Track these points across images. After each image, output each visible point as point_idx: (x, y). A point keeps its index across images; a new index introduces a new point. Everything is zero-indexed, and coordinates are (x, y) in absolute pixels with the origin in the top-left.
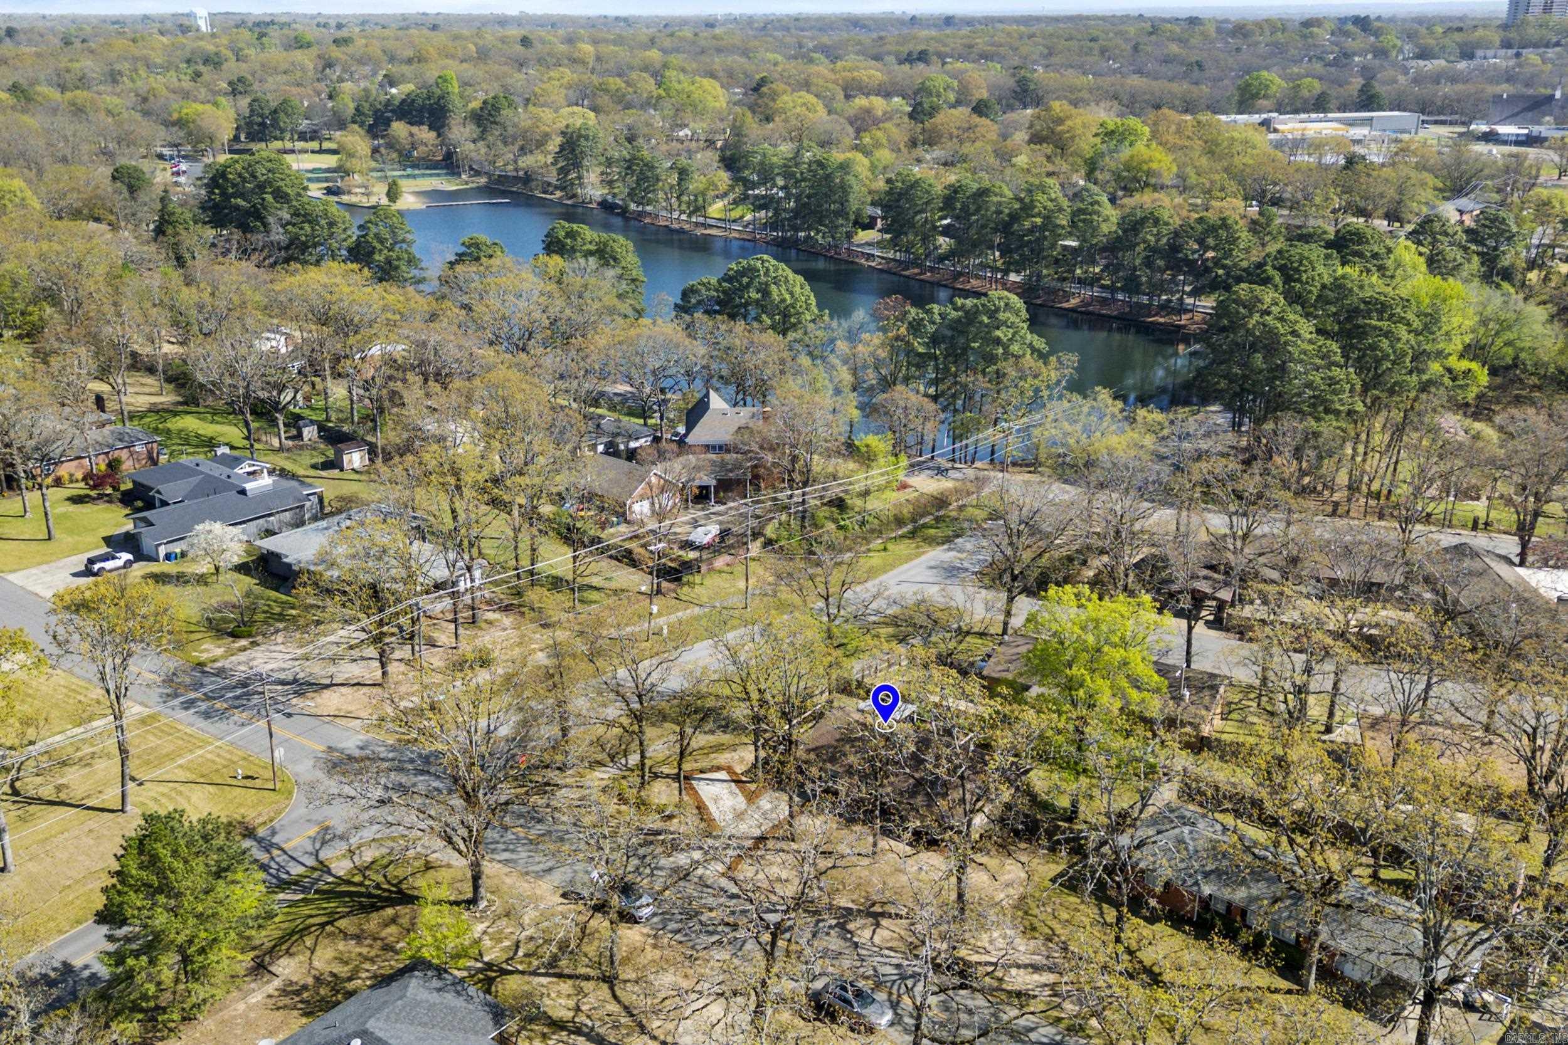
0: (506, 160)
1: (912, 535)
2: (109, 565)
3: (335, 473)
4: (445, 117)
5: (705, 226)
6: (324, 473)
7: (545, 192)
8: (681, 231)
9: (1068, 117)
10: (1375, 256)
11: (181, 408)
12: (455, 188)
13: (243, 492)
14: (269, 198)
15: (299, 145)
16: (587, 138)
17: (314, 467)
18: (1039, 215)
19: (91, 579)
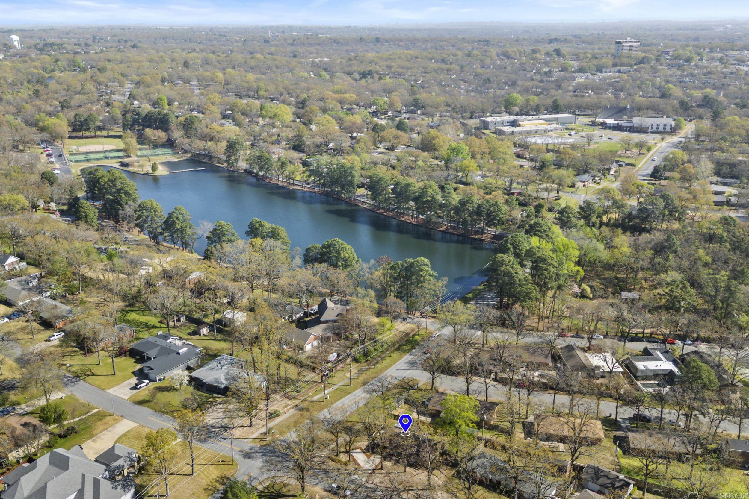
0: (199, 145)
1: (398, 349)
2: (142, 385)
3: (197, 337)
4: (168, 124)
5: (294, 184)
6: (194, 337)
7: (219, 163)
8: (283, 187)
9: (438, 137)
10: (545, 231)
11: (127, 309)
12: (177, 160)
13: (178, 353)
14: (123, 195)
15: (99, 133)
16: (239, 144)
17: (189, 334)
18: (430, 196)
19: (137, 391)
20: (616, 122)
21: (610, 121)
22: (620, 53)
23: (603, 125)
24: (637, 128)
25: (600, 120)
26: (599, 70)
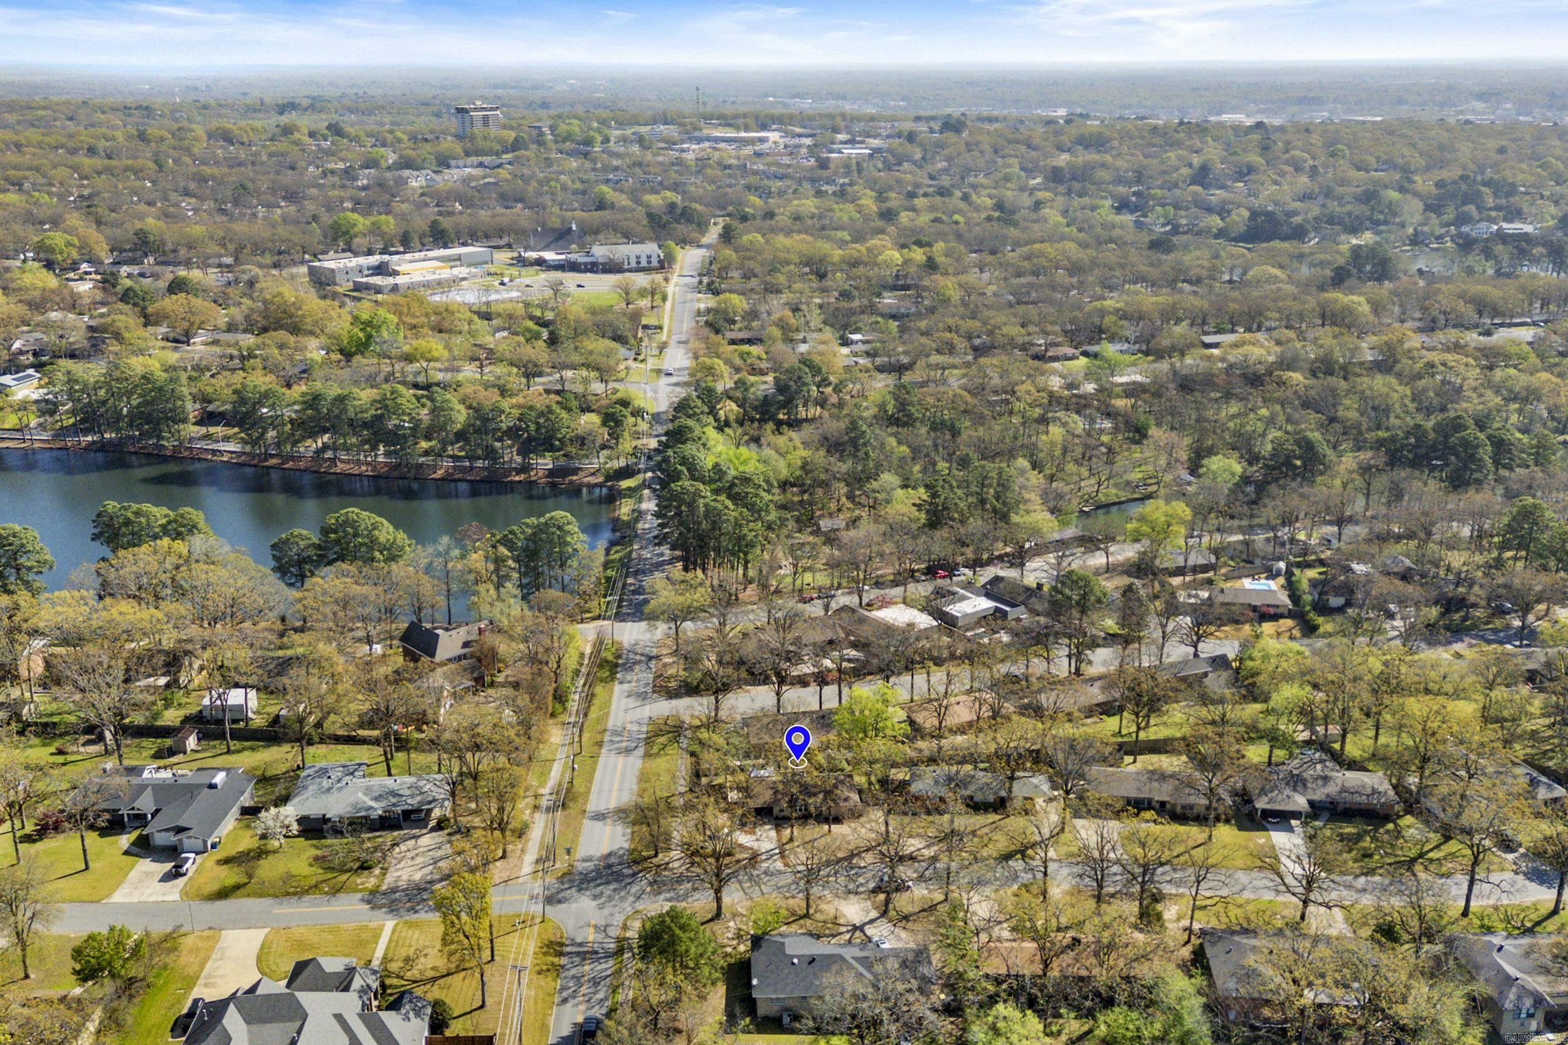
3: (181, 758)
13: (212, 786)
19: (186, 878)
20: (563, 257)
21: (550, 256)
22: (468, 129)
23: (540, 262)
24: (604, 264)
25: (533, 255)
26: (443, 162)
